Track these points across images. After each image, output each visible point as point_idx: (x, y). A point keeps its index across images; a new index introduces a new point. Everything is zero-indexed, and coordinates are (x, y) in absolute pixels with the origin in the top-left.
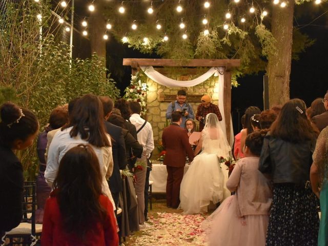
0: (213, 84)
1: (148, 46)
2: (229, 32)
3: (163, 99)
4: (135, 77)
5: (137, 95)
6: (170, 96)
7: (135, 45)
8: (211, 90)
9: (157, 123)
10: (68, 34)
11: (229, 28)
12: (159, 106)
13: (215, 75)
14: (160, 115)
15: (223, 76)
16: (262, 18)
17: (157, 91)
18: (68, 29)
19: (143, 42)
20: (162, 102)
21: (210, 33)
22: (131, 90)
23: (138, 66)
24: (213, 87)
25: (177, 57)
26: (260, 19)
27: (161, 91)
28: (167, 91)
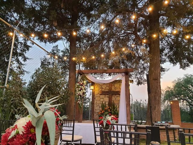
4: (80, 78)
5: (80, 86)
6: (104, 92)
9: (99, 104)
11: (125, 50)
12: (99, 96)
14: (100, 100)
15: (124, 77)
17: (98, 90)
20: (101, 94)
22: (78, 84)
23: (83, 73)
27: (101, 89)
28: (103, 90)
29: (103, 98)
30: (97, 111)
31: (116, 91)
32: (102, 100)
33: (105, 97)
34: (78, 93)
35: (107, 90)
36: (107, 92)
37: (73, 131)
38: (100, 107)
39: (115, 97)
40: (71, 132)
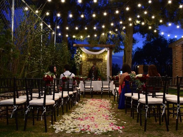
0: (105, 55)
1: (82, 39)
2: (112, 34)
3: (88, 60)
4: (78, 50)
5: (78, 57)
6: (90, 59)
7: (77, 39)
8: (104, 57)
9: (86, 68)
10: (54, 35)
11: (111, 33)
12: (86, 63)
13: (106, 50)
14: (87, 66)
15: (109, 51)
16: (123, 29)
17: (85, 57)
18: (54, 33)
19: (80, 37)
20: (87, 61)
21: (105, 34)
22: (76, 55)
23: (79, 47)
24: (105, 56)
25: (93, 44)
26: (122, 30)
27: (87, 57)
28: (89, 57)
29: (89, 64)
30: (84, 74)
31: (100, 58)
32: (88, 65)
33: (91, 63)
34: (77, 62)
35: (92, 58)
36: (92, 59)
37: (91, 83)
38: (86, 71)
39: (99, 63)
40: (90, 84)
